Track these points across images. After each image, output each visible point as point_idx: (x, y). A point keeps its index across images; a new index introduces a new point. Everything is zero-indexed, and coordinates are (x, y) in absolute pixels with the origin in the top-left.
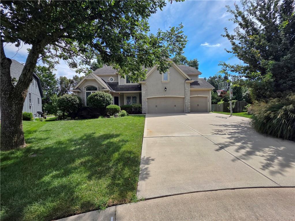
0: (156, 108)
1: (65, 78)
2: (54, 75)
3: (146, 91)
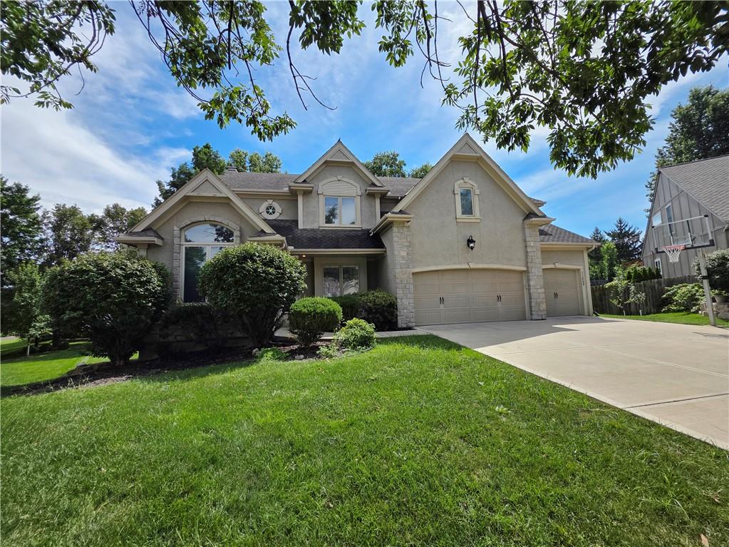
0: (442, 305)
1: (74, 212)
2: (35, 199)
3: (410, 249)
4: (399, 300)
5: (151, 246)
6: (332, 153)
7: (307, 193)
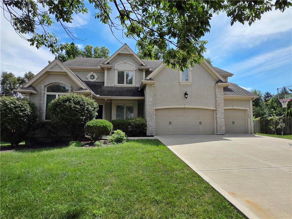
0: (170, 126)
3: (154, 97)
4: (147, 122)
5: (31, 94)
6: (121, 49)
7: (109, 69)
